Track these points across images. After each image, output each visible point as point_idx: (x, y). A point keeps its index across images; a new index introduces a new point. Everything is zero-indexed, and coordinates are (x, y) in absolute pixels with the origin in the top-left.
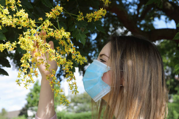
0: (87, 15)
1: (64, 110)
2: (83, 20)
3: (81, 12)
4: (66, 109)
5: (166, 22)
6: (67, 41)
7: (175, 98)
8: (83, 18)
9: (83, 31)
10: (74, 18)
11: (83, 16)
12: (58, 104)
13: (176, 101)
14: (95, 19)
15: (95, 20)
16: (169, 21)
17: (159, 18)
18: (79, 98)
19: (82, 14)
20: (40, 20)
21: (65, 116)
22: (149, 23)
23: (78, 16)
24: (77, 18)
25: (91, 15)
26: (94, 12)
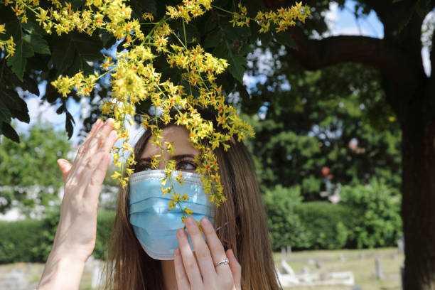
0: (260, 14)
2: (248, 25)
3: (243, 6)
5: (357, 16)
7: (344, 193)
8: (248, 20)
9: (239, 49)
10: (219, 15)
11: (247, 16)
13: (345, 200)
14: (278, 26)
15: (279, 30)
19: (244, 10)
20: (148, 19)
23: (235, 15)
24: (231, 19)
25: (269, 15)
26: (278, 10)
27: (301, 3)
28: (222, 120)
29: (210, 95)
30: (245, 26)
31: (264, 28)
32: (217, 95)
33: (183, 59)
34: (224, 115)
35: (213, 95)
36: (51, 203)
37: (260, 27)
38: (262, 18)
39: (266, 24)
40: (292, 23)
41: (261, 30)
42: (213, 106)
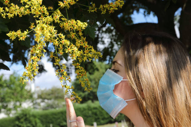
0: (101, 6)
1: (30, 107)
3: (93, 3)
4: (32, 105)
5: (145, 16)
6: (79, 34)
8: (96, 9)
10: (83, 9)
12: (23, 100)
14: (110, 11)
16: (148, 15)
17: (138, 11)
18: (46, 94)
19: (94, 5)
20: (50, 9)
21: (31, 113)
22: (126, 16)
24: (88, 9)
25: (105, 6)
28: (87, 51)
29: (80, 41)
30: (95, 11)
31: (103, 12)
32: (84, 41)
33: (67, 24)
34: (88, 49)
35: (82, 41)
36: (19, 109)
37: (102, 12)
38: (102, 8)
39: (104, 10)
40: (116, 9)
41: (102, 13)
42: (82, 46)
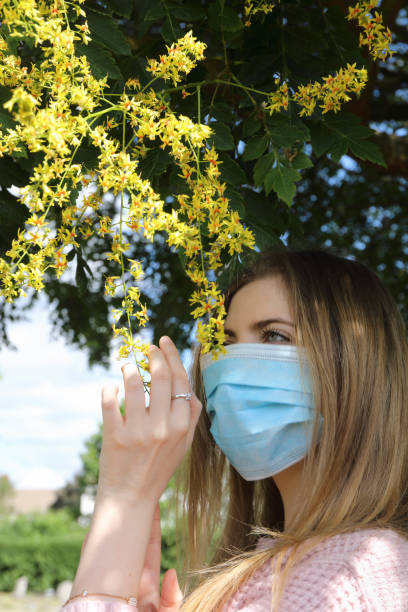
0: (302, 89)
2: (286, 107)
3: (282, 81)
11: (286, 96)
14: (324, 103)
15: (325, 109)
19: (284, 87)
26: (324, 79)
27: (354, 65)
28: (215, 226)
30: (281, 108)
31: (306, 108)
33: (152, 126)
37: (302, 108)
41: (303, 112)
